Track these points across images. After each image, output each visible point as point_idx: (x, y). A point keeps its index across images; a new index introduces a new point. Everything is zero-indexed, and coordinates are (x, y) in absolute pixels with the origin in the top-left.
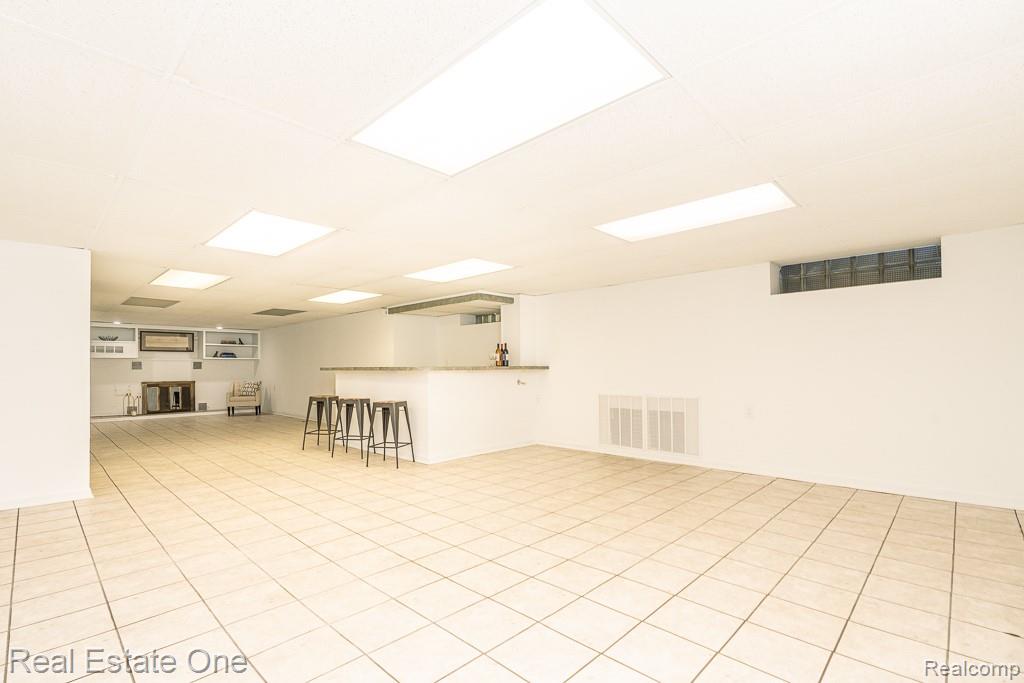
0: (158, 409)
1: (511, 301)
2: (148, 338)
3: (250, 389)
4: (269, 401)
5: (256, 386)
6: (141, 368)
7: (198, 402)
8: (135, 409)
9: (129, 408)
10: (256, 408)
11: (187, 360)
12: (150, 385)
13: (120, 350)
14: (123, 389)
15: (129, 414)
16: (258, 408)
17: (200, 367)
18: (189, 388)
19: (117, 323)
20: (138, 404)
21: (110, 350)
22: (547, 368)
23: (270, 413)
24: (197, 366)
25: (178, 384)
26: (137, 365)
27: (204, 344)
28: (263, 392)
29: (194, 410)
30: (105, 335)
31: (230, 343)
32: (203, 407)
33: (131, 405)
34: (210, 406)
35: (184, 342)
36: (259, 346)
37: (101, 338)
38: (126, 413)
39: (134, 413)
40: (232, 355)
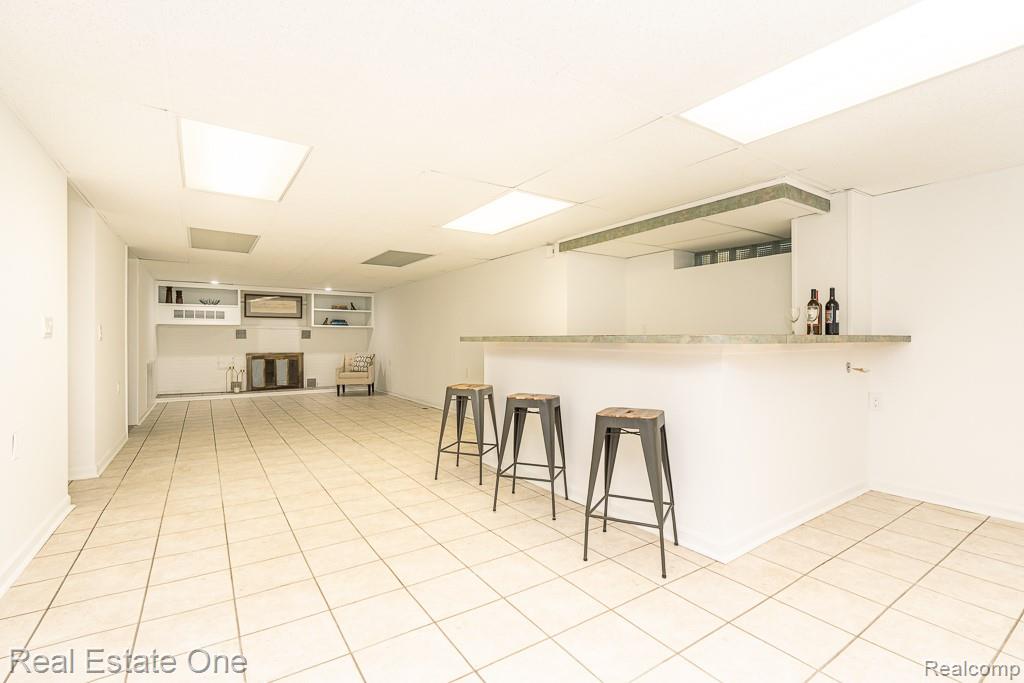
0: (263, 385)
1: (824, 205)
2: (253, 302)
3: (362, 364)
4: (383, 377)
5: (369, 360)
6: (245, 337)
7: (307, 377)
8: (239, 385)
9: (232, 383)
10: (369, 386)
11: (294, 328)
12: (255, 357)
13: (221, 316)
14: (226, 360)
15: (233, 392)
16: (371, 387)
17: (309, 337)
18: (297, 361)
19: (215, 284)
20: (243, 379)
21: (210, 316)
22: (908, 339)
23: (384, 393)
24: (306, 335)
25: (285, 356)
26: (241, 334)
27: (313, 310)
28: (377, 367)
29: (302, 387)
30: (205, 299)
31: (341, 308)
32: (312, 384)
33: (235, 380)
34: (319, 383)
35: (291, 307)
36: (373, 312)
37: (202, 302)
38: (229, 390)
39: (237, 390)
40: (343, 322)
